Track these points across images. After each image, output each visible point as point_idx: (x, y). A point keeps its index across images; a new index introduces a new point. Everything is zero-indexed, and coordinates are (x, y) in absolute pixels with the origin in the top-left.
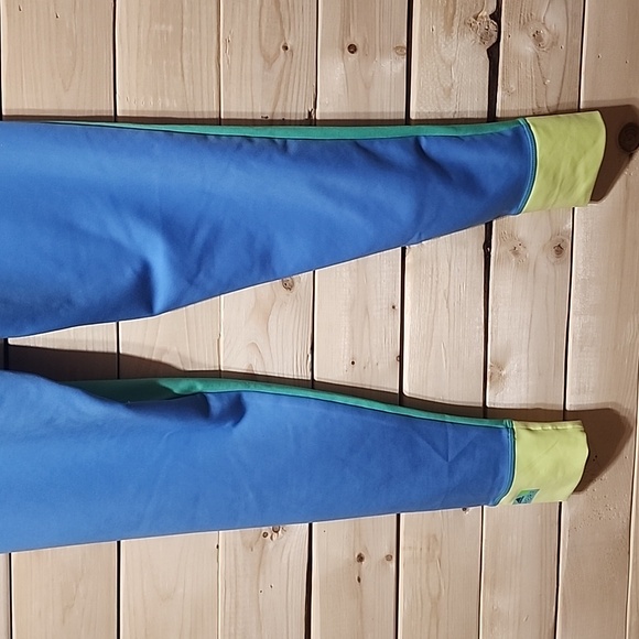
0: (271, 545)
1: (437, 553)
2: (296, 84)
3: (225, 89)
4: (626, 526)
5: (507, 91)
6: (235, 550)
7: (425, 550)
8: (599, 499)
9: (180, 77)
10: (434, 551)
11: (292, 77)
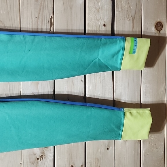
0: (40, 162)
1: (99, 164)
2: (47, 6)
3: (22, 8)
4: (163, 154)
5: (118, 10)
6: (27, 165)
7: (94, 164)
8: (153, 145)
9: (6, 4)
10: (98, 164)
11: (45, 4)
